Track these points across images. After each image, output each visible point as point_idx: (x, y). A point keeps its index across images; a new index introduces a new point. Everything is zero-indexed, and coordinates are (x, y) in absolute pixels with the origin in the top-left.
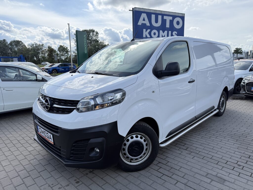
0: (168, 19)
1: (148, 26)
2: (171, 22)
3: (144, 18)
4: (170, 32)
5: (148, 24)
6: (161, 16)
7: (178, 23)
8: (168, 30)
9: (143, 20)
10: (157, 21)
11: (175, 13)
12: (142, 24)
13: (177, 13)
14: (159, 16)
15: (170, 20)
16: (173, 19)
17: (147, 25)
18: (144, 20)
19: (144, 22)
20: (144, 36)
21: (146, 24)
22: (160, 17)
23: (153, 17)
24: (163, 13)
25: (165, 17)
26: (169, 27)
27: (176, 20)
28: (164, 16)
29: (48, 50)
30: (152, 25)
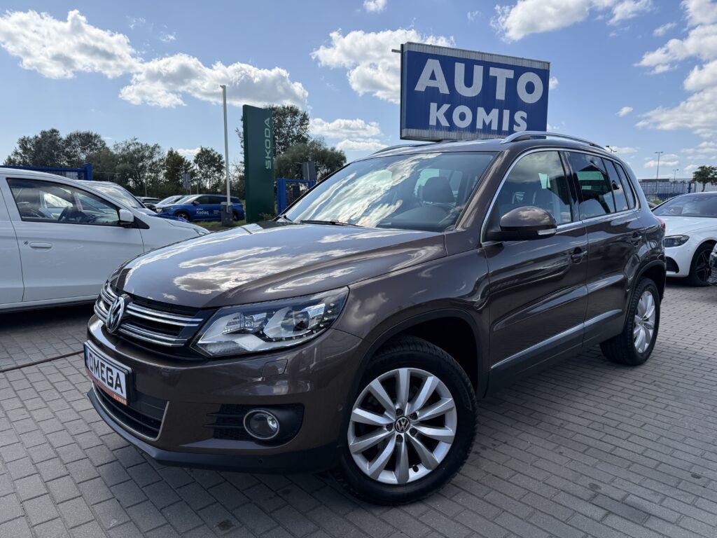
0: (502, 76)
1: (444, 95)
2: (511, 85)
3: (433, 72)
4: (506, 113)
5: (444, 90)
6: (482, 67)
7: (530, 88)
8: (501, 106)
9: (431, 78)
10: (469, 82)
11: (522, 59)
12: (427, 87)
13: (526, 59)
14: (476, 67)
15: (508, 80)
16: (517, 76)
17: (441, 92)
18: (433, 77)
19: (432, 84)
20: (433, 122)
21: (438, 88)
22: (478, 71)
23: (460, 69)
24: (487, 59)
25: (493, 72)
26: (503, 99)
27: (526, 78)
28: (491, 69)
29: (167, 161)
30: (456, 91)
